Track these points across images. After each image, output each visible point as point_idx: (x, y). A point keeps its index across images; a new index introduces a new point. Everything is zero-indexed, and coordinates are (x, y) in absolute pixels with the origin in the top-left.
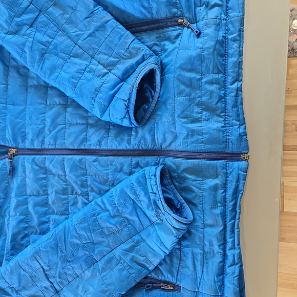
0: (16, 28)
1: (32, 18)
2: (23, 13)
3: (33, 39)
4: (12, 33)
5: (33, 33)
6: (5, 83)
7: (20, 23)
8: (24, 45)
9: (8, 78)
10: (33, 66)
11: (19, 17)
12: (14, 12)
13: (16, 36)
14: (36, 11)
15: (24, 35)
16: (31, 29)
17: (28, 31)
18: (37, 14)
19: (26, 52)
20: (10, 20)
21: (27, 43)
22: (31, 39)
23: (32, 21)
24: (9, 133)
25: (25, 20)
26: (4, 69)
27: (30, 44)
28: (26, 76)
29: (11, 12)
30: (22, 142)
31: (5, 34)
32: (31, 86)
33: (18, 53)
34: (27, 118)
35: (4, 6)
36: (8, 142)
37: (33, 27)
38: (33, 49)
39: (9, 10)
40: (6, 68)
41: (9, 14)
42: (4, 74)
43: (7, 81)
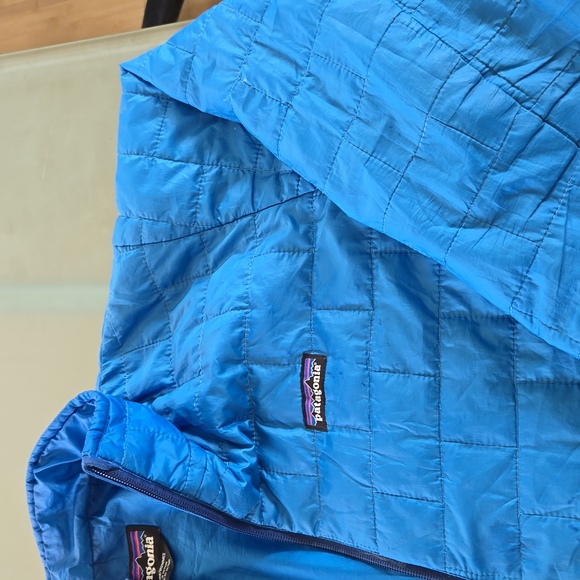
0: (496, 205)
1: (553, 170)
2: (518, 155)
3: (565, 244)
4: (477, 223)
5: (561, 221)
6: (430, 371)
7: (507, 189)
8: (529, 262)
9: (438, 356)
10: (558, 329)
11: (506, 169)
12: (487, 155)
13: (495, 230)
14: (565, 146)
15: (524, 229)
16: (549, 205)
17: (541, 215)
18: (568, 154)
19: (533, 286)
20: (475, 182)
21: (541, 255)
22: (557, 243)
23: (553, 178)
24: (457, 535)
25: (530, 177)
26: (425, 327)
27: (556, 260)
28: (508, 348)
29: (478, 156)
30: (510, 569)
31: (453, 225)
32: (530, 385)
33: (504, 286)
34: (526, 491)
35: (456, 139)
36: (455, 562)
37: (556, 198)
38: (566, 277)
39: (470, 149)
40: (432, 323)
41: (474, 162)
42: (427, 342)
43: (436, 365)
